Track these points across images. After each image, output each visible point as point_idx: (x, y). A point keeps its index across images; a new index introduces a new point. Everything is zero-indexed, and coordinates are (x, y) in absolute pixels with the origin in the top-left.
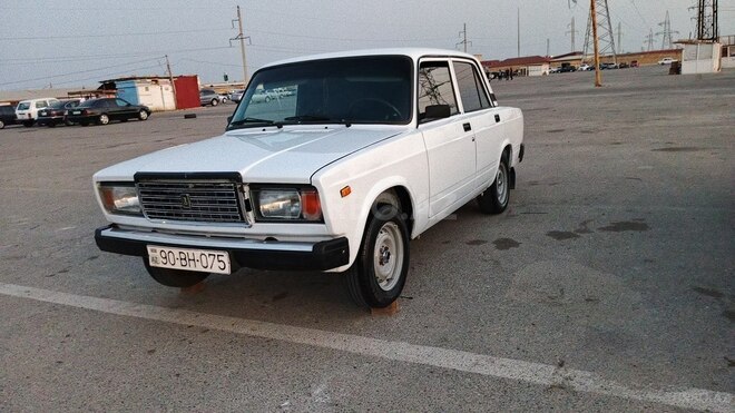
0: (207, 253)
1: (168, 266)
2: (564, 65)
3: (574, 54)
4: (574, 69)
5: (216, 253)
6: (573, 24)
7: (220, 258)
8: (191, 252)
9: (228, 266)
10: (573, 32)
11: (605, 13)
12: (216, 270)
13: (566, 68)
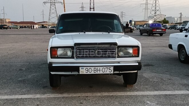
0: (105, 67)
1: (88, 73)
2: (43, 26)
3: (44, 22)
4: (46, 27)
5: (109, 67)
6: (43, 12)
7: (110, 69)
8: (98, 68)
9: (112, 71)
10: (43, 14)
11: (55, 9)
12: (108, 72)
13: (43, 27)
